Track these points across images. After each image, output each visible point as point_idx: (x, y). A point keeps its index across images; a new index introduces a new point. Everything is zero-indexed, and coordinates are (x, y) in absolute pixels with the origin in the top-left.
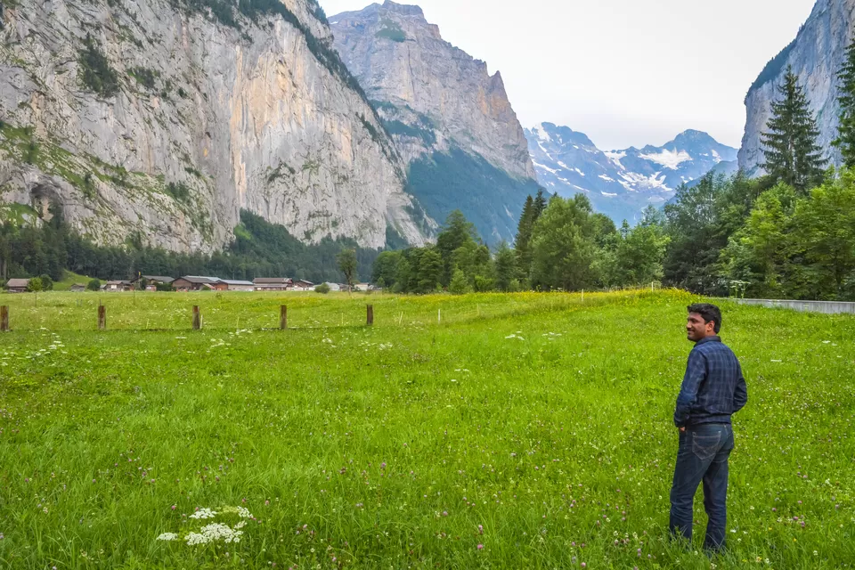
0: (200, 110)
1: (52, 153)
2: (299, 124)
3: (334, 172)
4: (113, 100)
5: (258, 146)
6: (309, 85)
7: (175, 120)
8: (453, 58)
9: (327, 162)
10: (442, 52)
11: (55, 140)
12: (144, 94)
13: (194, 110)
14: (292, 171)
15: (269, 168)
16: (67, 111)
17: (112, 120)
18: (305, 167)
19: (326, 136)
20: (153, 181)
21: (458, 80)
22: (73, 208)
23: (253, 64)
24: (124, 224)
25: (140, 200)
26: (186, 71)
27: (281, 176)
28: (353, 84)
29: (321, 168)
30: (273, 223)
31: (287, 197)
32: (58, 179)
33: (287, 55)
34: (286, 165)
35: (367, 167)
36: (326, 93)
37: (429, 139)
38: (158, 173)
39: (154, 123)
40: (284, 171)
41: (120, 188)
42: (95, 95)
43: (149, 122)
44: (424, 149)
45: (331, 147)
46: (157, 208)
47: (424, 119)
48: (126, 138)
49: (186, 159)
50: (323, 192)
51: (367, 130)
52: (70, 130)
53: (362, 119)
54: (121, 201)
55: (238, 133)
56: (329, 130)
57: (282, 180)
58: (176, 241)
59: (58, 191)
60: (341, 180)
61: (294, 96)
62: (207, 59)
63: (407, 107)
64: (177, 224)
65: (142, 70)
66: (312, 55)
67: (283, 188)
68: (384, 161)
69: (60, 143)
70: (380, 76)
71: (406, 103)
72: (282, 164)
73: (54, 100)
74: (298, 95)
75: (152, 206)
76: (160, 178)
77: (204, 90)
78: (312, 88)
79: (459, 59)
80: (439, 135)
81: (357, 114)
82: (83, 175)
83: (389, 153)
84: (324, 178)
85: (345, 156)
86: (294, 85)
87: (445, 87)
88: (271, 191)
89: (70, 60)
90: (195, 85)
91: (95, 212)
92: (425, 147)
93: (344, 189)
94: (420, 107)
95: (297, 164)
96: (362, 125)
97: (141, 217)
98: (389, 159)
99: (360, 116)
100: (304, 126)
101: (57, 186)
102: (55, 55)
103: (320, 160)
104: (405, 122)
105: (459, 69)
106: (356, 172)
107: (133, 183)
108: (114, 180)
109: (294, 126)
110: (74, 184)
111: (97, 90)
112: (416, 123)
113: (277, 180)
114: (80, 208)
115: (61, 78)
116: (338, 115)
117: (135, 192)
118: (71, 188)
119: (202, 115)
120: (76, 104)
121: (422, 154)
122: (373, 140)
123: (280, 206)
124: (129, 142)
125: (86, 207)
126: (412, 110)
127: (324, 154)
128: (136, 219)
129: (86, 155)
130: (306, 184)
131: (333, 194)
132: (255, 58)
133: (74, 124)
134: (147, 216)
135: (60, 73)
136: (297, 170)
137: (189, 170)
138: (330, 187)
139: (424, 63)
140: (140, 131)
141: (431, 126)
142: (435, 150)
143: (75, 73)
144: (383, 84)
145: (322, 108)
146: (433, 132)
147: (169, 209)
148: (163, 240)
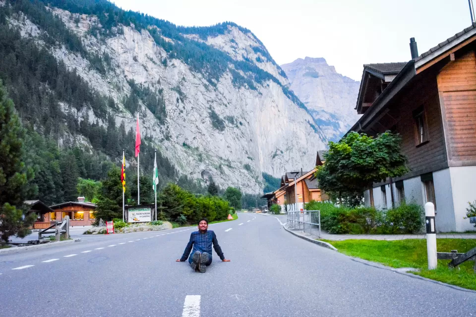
0: (248, 130)
1: (207, 157)
2: (282, 129)
3: (299, 151)
4: (223, 132)
5: (267, 142)
6: (285, 111)
7: (241, 136)
8: (344, 82)
9: (296, 146)
10: (338, 80)
11: (206, 151)
12: (231, 127)
13: (246, 130)
14: (282, 152)
15: (272, 152)
16: (209, 139)
17: (224, 140)
18: (287, 150)
19: (294, 134)
20: (239, 165)
21: (348, 94)
22: (217, 179)
23: (263, 105)
24: (233, 184)
25: (237, 173)
26: (241, 113)
27: (277, 155)
28: (302, 106)
29: (294, 150)
30: (276, 178)
31: (281, 165)
32: (210, 167)
33: (275, 98)
34: (279, 150)
35: (314, 146)
36: (292, 112)
37: (336, 126)
38: (239, 161)
39: (236, 139)
40: (279, 152)
41: (230, 169)
42: (218, 131)
43: (234, 139)
44: (334, 132)
45: (297, 138)
46: (243, 176)
47: (333, 116)
48: (228, 147)
49: (247, 153)
50: (296, 161)
51: (312, 128)
52: (211, 147)
53: (309, 122)
54: (231, 174)
55: (259, 137)
56: (295, 130)
57: (279, 157)
58: (250, 189)
59: (211, 172)
60: (303, 154)
61: (279, 116)
62: (247, 106)
63: (323, 111)
64: (250, 182)
65: (228, 117)
66: (285, 95)
67: (279, 161)
68: (320, 142)
69: (208, 152)
70: (307, 97)
71: (322, 109)
72: (277, 149)
73: (204, 135)
74: (281, 115)
75: (241, 175)
76: (241, 163)
77: (248, 121)
78: (286, 112)
79: (347, 82)
80: (342, 124)
81: (306, 120)
82: (218, 165)
83: (322, 138)
84: (295, 154)
85: (303, 142)
86: (279, 111)
87: (342, 98)
88: (274, 163)
89: (206, 117)
90: (244, 119)
91: (224, 180)
92: (334, 130)
93: (305, 158)
94: (330, 110)
95: (283, 148)
96: (309, 126)
97: (238, 181)
98: (322, 141)
99: (307, 121)
100: (284, 129)
101: (210, 170)
102: (201, 116)
103: (293, 145)
104: (323, 119)
105: (348, 87)
106: (309, 149)
107: (233, 166)
108: (228, 166)
109: (280, 130)
110: (216, 169)
111: (218, 129)
112: (329, 118)
113: (276, 157)
114: (220, 179)
115: (204, 125)
116: (299, 122)
117: (234, 170)
118: (215, 170)
119: (249, 132)
120: (212, 135)
121: (334, 135)
122: (315, 132)
123: (278, 170)
124: (229, 149)
125: (222, 178)
126: (325, 112)
127: (294, 143)
128: (236, 181)
129: (217, 156)
130: (288, 158)
131: (300, 162)
132: (263, 102)
133: (212, 144)
134: (240, 180)
135: (203, 123)
136: (283, 151)
137: (249, 158)
138: (299, 158)
139: (330, 87)
140: (232, 143)
141: (337, 119)
142: (340, 132)
143: (209, 122)
144: (309, 100)
145: (292, 120)
146: (338, 123)
147: (247, 176)
148: (246, 190)
